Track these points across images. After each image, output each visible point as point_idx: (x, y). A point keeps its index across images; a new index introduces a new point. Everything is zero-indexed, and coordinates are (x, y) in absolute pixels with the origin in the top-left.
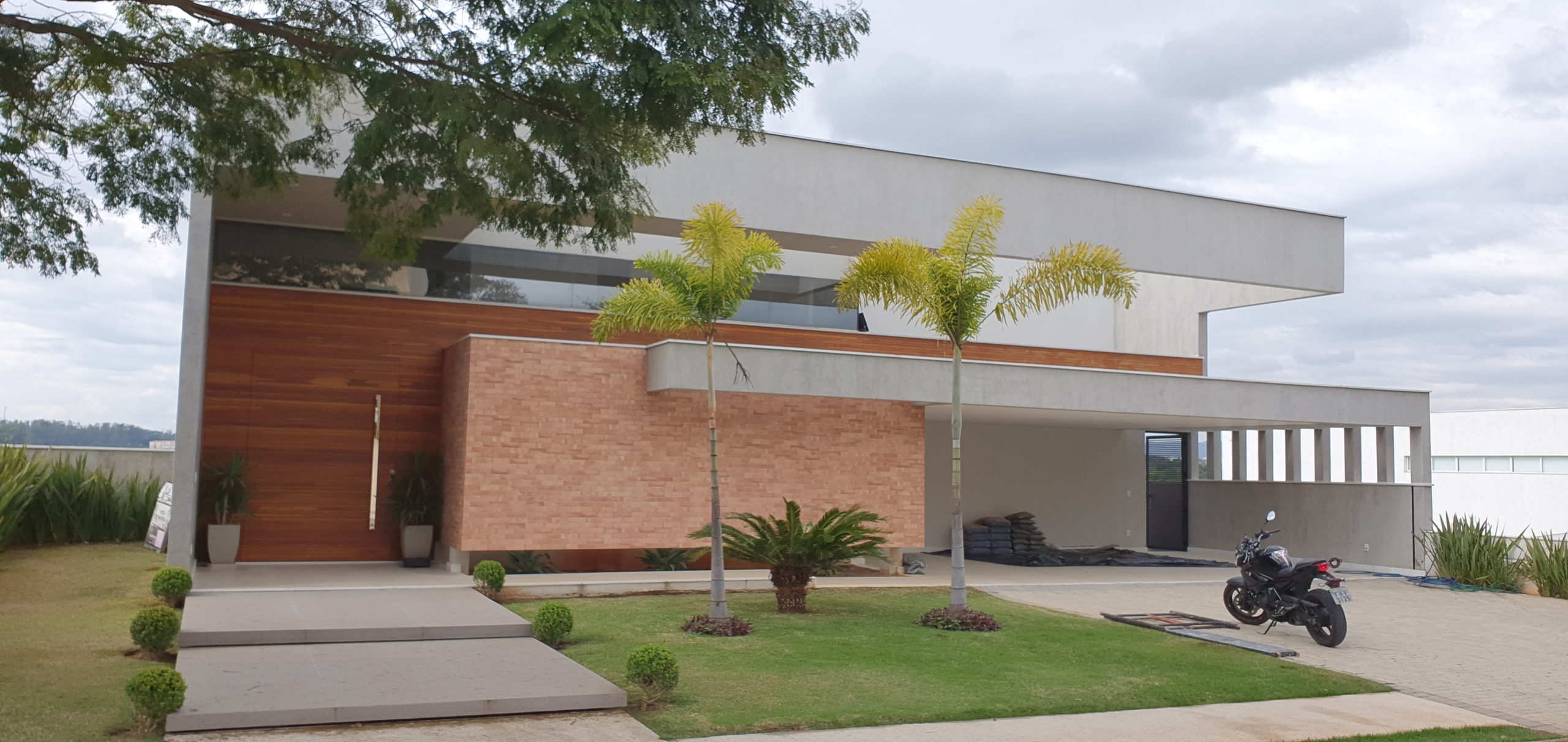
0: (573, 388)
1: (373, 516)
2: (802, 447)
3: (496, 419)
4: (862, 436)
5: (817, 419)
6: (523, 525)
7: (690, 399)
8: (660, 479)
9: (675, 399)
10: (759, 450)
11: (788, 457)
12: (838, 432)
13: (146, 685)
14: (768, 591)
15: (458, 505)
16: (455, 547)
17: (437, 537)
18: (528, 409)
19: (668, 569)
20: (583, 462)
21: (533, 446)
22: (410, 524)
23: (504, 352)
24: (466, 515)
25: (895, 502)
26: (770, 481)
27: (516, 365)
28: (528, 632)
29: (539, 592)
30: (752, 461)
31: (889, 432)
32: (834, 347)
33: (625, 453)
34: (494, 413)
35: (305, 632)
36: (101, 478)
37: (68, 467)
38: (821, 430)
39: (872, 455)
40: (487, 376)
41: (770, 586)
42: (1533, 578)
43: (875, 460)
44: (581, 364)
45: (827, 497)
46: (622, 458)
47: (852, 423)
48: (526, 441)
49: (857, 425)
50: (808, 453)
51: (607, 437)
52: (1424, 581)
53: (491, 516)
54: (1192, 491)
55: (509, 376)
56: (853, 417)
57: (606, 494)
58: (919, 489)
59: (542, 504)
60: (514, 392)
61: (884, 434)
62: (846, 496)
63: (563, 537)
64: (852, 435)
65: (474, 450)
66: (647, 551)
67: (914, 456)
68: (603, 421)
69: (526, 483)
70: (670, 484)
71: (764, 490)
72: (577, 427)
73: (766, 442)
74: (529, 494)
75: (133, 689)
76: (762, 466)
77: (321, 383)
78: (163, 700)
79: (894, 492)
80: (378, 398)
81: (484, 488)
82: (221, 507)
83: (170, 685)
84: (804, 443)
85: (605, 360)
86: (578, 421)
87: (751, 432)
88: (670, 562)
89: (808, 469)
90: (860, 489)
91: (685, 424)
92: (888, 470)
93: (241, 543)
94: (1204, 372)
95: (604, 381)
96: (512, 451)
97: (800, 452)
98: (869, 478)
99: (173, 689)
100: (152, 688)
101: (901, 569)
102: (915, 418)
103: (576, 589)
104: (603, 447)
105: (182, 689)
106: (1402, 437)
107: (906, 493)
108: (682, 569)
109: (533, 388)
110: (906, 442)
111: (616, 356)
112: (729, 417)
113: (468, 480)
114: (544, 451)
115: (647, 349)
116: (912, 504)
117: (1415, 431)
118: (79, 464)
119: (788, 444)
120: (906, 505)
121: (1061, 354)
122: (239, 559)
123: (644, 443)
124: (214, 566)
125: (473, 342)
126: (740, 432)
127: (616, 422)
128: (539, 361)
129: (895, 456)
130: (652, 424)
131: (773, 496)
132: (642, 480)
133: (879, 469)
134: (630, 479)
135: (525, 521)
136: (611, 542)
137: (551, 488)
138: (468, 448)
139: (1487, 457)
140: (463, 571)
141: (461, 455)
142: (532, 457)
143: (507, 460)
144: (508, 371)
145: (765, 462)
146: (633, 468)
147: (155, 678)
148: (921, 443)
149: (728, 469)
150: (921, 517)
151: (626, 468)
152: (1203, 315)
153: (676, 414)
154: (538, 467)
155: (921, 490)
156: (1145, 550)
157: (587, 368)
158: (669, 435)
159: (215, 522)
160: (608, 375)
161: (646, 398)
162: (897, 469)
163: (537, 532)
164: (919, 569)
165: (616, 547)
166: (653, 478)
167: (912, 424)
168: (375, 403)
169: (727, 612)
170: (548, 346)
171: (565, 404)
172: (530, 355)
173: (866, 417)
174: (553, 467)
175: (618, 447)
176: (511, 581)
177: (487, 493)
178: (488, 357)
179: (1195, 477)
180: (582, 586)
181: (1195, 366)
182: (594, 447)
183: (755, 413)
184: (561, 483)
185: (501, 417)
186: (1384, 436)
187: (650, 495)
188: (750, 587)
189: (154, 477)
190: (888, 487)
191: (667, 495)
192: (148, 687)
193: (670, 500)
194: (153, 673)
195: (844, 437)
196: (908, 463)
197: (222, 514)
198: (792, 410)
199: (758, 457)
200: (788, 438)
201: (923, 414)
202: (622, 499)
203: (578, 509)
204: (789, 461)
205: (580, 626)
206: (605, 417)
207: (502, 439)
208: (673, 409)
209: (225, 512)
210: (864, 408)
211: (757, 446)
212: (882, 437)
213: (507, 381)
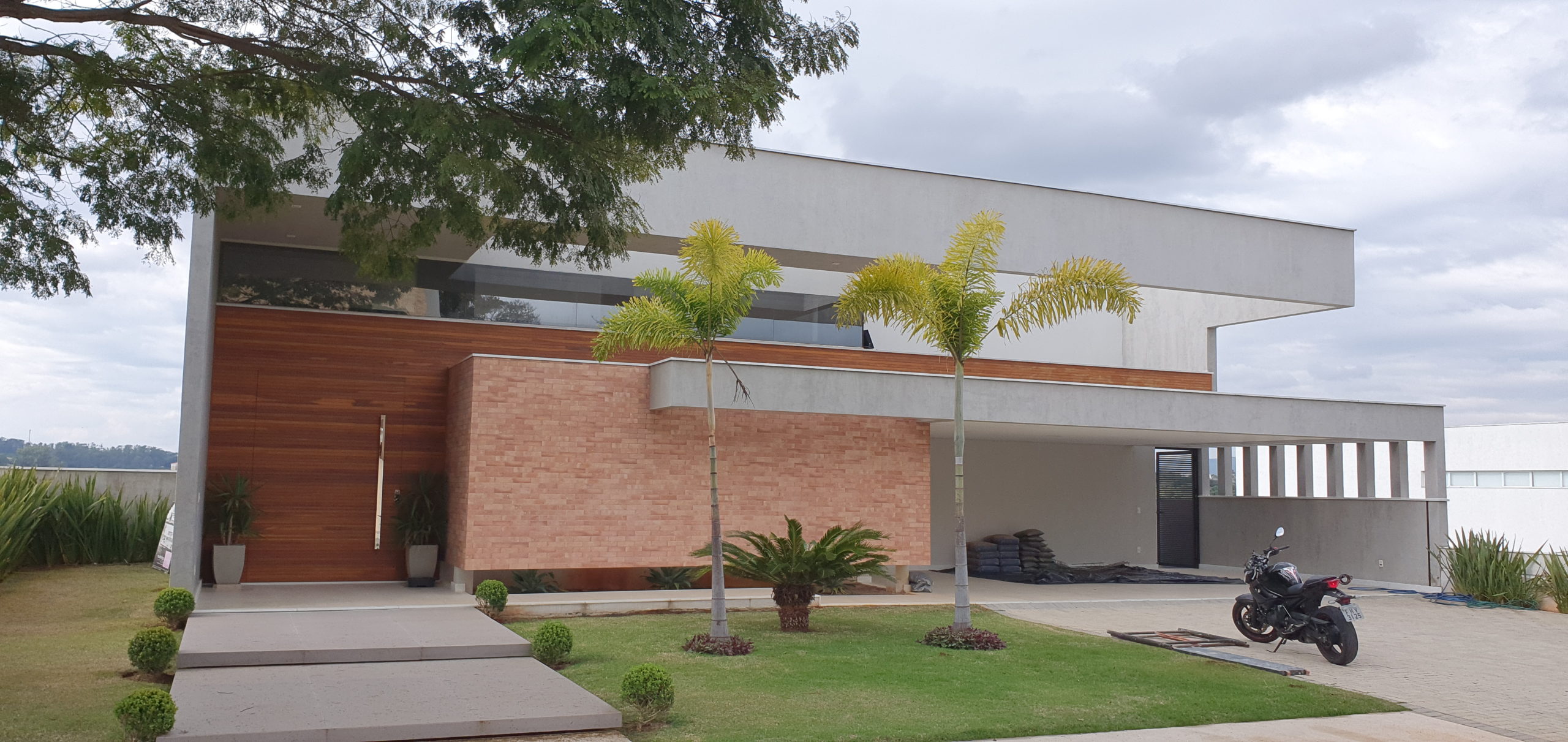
0: (576, 407)
1: (378, 536)
2: (806, 465)
3: (499, 438)
4: (867, 453)
5: (821, 436)
6: (526, 544)
7: (693, 417)
8: (664, 498)
9: (678, 417)
10: (763, 468)
11: (792, 475)
12: (842, 449)
13: (135, 708)
14: (772, 610)
15: (462, 525)
16: (459, 566)
17: (442, 556)
18: (531, 428)
19: (673, 588)
20: (586, 481)
21: (537, 466)
22: (414, 544)
23: (507, 371)
24: (469, 535)
25: (900, 520)
26: (775, 499)
27: (519, 384)
28: (527, 652)
29: (542, 612)
30: (756, 479)
31: (893, 449)
32: (838, 364)
33: (627, 471)
34: (497, 432)
35: (303, 652)
36: (109, 499)
37: (77, 489)
38: (825, 448)
39: (877, 472)
40: (491, 395)
41: (773, 604)
42: (1552, 594)
43: (880, 477)
44: (584, 382)
45: (831, 515)
46: (626, 477)
47: (857, 440)
48: (529, 459)
49: (861, 442)
50: (812, 471)
51: (610, 455)
52: (1440, 598)
53: (494, 535)
54: (1204, 508)
55: (512, 395)
56: (858, 434)
57: (609, 512)
58: (924, 506)
59: (545, 523)
60: (516, 411)
61: (890, 452)
62: (850, 514)
63: (566, 556)
64: (858, 452)
65: (477, 469)
66: (652, 570)
67: (920, 474)
68: (606, 440)
69: (529, 502)
70: (674, 503)
71: (768, 508)
72: (580, 445)
73: (770, 460)
74: (533, 512)
75: (123, 710)
76: (766, 484)
77: (325, 403)
78: (152, 722)
79: (899, 510)
80: (383, 418)
81: (486, 508)
82: (227, 528)
83: (160, 707)
84: (808, 461)
85: (608, 379)
86: (581, 439)
87: (755, 450)
88: (675, 580)
89: (814, 488)
90: (865, 506)
91: (688, 442)
92: (894, 488)
93: (247, 562)
94: (1213, 388)
95: (607, 400)
96: (515, 470)
97: (805, 470)
98: (873, 495)
99: (163, 711)
100: (141, 710)
101: (907, 588)
102: (920, 435)
103: (579, 609)
104: (607, 465)
105: (172, 711)
106: (1415, 451)
107: (911, 511)
108: (687, 588)
109: (536, 406)
110: (911, 459)
111: (619, 375)
112: (733, 435)
113: (471, 499)
114: (547, 469)
115: (650, 367)
116: (918, 521)
117: (1429, 445)
118: (88, 485)
119: (792, 461)
120: (912, 522)
121: (1068, 370)
122: (244, 578)
123: (647, 461)
124: (218, 586)
125: (476, 362)
126: (744, 450)
127: (618, 441)
128: (542, 380)
129: (900, 473)
130: (656, 442)
131: (778, 514)
132: (645, 499)
133: (883, 487)
134: (633, 498)
135: (529, 540)
136: (615, 561)
137: (555, 507)
138: (471, 468)
139: (1506, 472)
140: (467, 591)
141: (465, 474)
142: (535, 476)
143: (511, 479)
144: (511, 390)
145: (768, 479)
146: (636, 487)
147: (144, 700)
148: (927, 460)
149: (732, 487)
150: (927, 535)
151: (629, 487)
152: (1212, 330)
153: (679, 432)
154: (542, 486)
155: (926, 508)
156: (1156, 567)
157: (590, 387)
158: (672, 453)
159: (220, 543)
160: (611, 394)
161: (649, 417)
162: (902, 486)
163: (540, 551)
164: (925, 587)
165: (619, 566)
166: (656, 496)
167: (918, 441)
168: (379, 422)
169: (727, 631)
170: (551, 365)
171: (568, 423)
172: (533, 375)
173: (871, 434)
174: (556, 486)
175: (621, 466)
176: (513, 600)
177: (490, 512)
178: (491, 376)
179: (1206, 493)
180: (585, 605)
181: (1203, 381)
182: (597, 466)
183: (759, 431)
184: (565, 502)
185: (504, 436)
186: (1398, 450)
187: (654, 513)
188: (754, 605)
189: (163, 499)
190: (893, 505)
191: (671, 514)
192: (138, 709)
193: (674, 518)
194: (143, 695)
195: (848, 455)
196: (913, 480)
197: (227, 534)
198: (796, 428)
199: (762, 474)
200: (792, 456)
201: (928, 431)
202: (625, 517)
203: (582, 528)
204: (792, 479)
205: (580, 646)
206: (608, 435)
207: (505, 459)
208: (676, 428)
209: (231, 532)
210: (869, 425)
211: (761, 464)
212: (886, 454)
213: (510, 400)
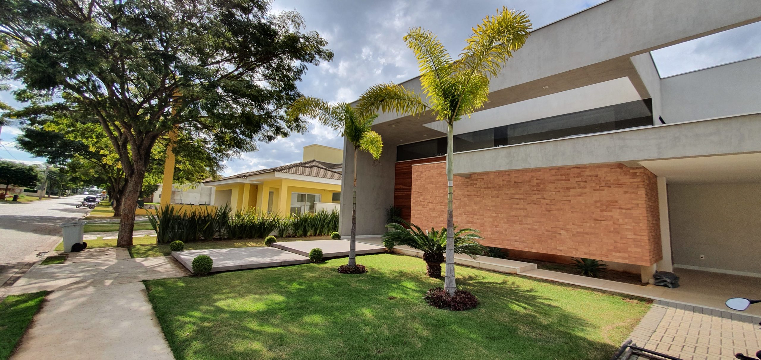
0: (440, 179)
2: (544, 198)
5: (553, 182)
7: (483, 179)
12: (568, 189)
18: (427, 188)
21: (429, 201)
23: (420, 169)
27: (424, 173)
29: (406, 253)
34: (417, 190)
38: (556, 189)
40: (416, 178)
44: (443, 170)
47: (578, 183)
48: (427, 199)
49: (582, 184)
50: (548, 202)
55: (422, 177)
58: (641, 224)
59: (431, 222)
60: (423, 183)
61: (606, 188)
64: (580, 190)
65: (413, 203)
67: (635, 202)
69: (427, 215)
70: (475, 217)
71: (521, 221)
72: (442, 194)
74: (428, 218)
76: (520, 209)
79: (616, 226)
81: (416, 216)
84: (545, 196)
87: (513, 192)
89: (549, 211)
91: (481, 190)
92: (611, 211)
96: (423, 203)
97: (543, 201)
101: (652, 281)
102: (635, 176)
103: (416, 254)
107: (628, 227)
109: (428, 180)
112: (502, 185)
113: (412, 213)
114: (432, 203)
119: (535, 197)
120: (631, 235)
123: (464, 199)
125: (413, 168)
129: (617, 202)
133: (602, 211)
137: (434, 217)
142: (428, 205)
143: (422, 206)
145: (521, 206)
148: (641, 193)
150: (645, 244)
153: (477, 186)
154: (430, 209)
155: (643, 225)
158: (475, 195)
167: (632, 180)
170: (433, 165)
171: (438, 185)
172: (428, 169)
174: (434, 209)
177: (416, 218)
178: (417, 171)
185: (420, 191)
195: (572, 192)
200: (535, 194)
207: (420, 199)
208: (476, 184)
213: (422, 179)
